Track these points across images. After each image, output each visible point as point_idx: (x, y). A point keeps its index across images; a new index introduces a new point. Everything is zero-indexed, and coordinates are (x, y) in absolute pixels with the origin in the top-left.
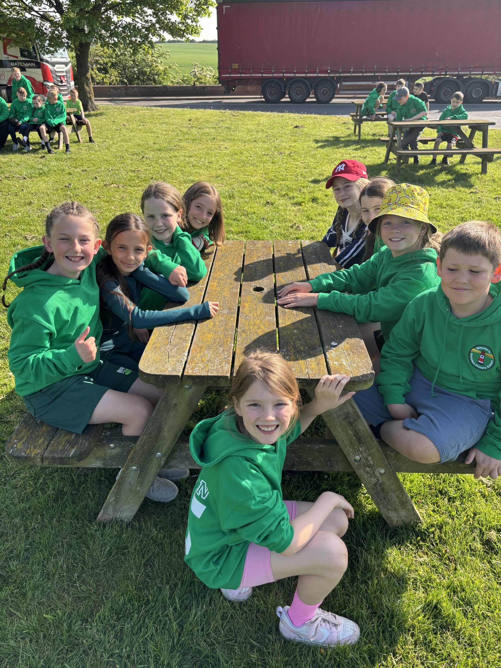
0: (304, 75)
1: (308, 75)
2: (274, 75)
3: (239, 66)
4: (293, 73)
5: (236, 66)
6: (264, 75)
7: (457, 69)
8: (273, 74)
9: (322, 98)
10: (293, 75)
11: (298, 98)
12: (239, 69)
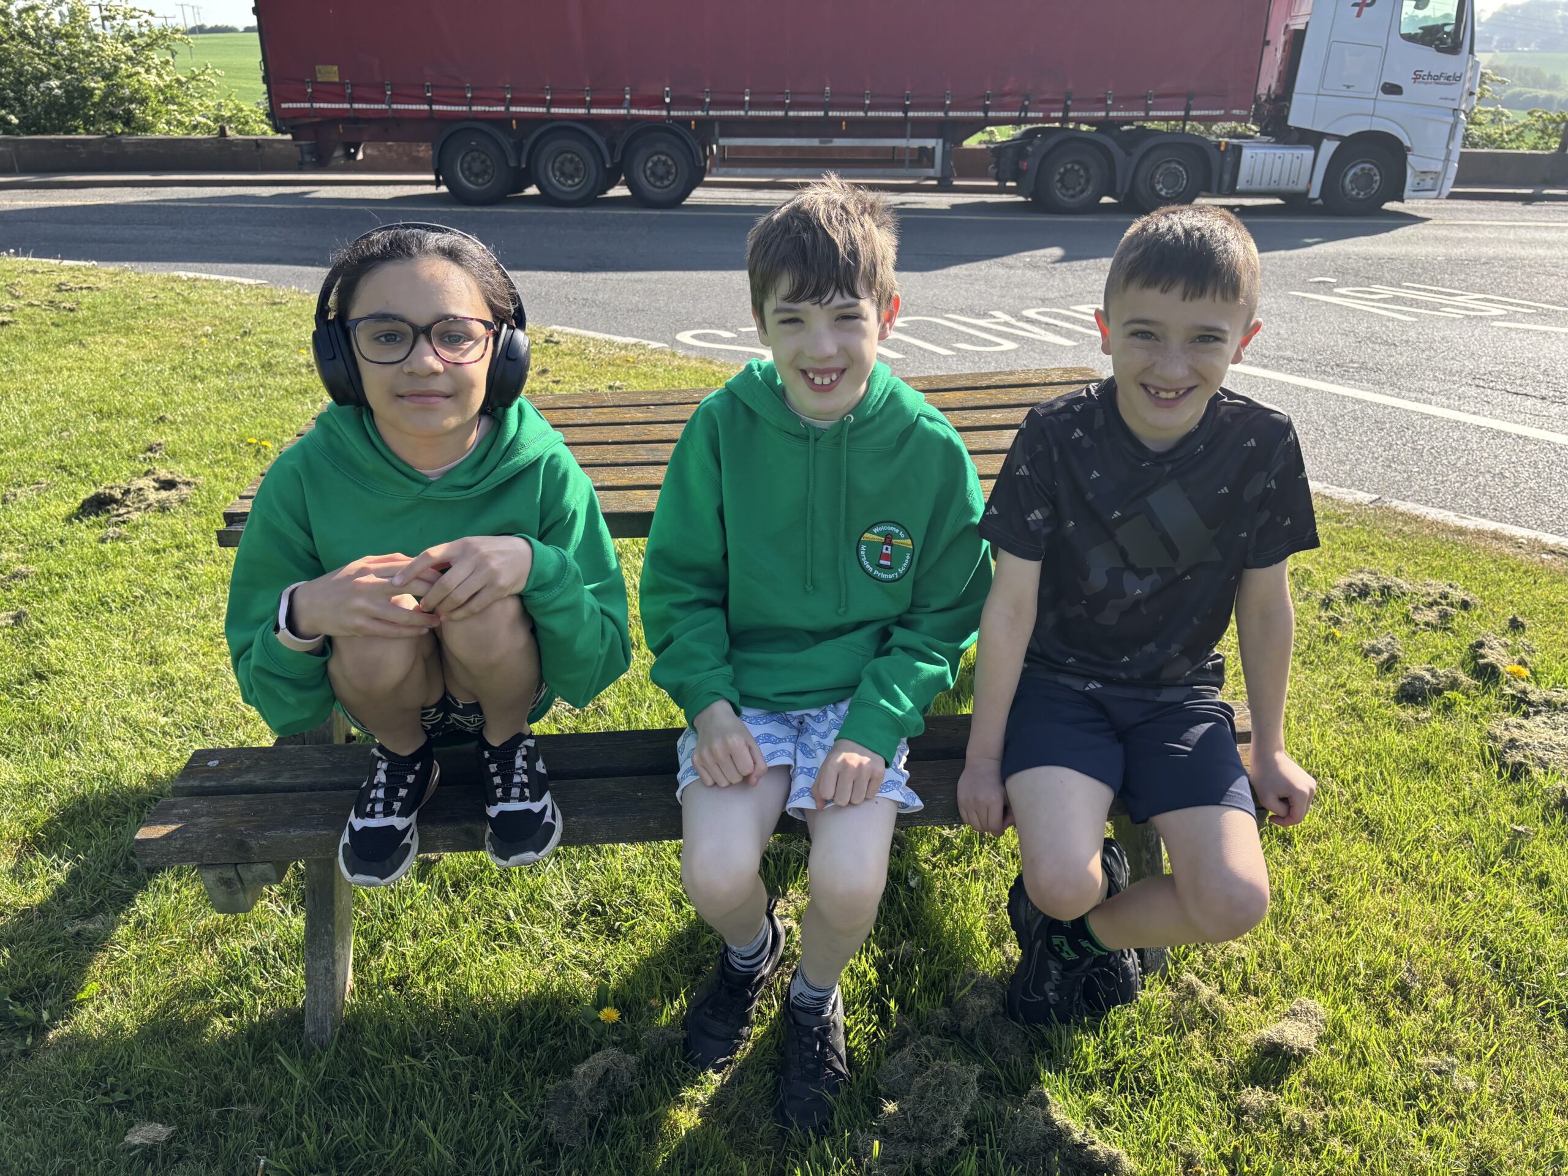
0: (582, 111)
1: (594, 111)
2: (474, 108)
3: (341, 74)
4: (542, 103)
5: (330, 73)
6: (435, 107)
7: (1101, 103)
8: (470, 105)
9: (653, 191)
10: (543, 110)
11: (569, 187)
12: (341, 84)
